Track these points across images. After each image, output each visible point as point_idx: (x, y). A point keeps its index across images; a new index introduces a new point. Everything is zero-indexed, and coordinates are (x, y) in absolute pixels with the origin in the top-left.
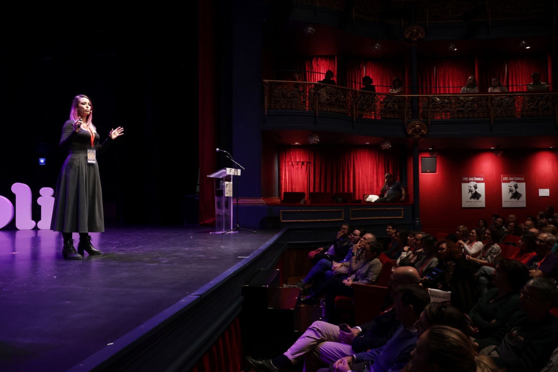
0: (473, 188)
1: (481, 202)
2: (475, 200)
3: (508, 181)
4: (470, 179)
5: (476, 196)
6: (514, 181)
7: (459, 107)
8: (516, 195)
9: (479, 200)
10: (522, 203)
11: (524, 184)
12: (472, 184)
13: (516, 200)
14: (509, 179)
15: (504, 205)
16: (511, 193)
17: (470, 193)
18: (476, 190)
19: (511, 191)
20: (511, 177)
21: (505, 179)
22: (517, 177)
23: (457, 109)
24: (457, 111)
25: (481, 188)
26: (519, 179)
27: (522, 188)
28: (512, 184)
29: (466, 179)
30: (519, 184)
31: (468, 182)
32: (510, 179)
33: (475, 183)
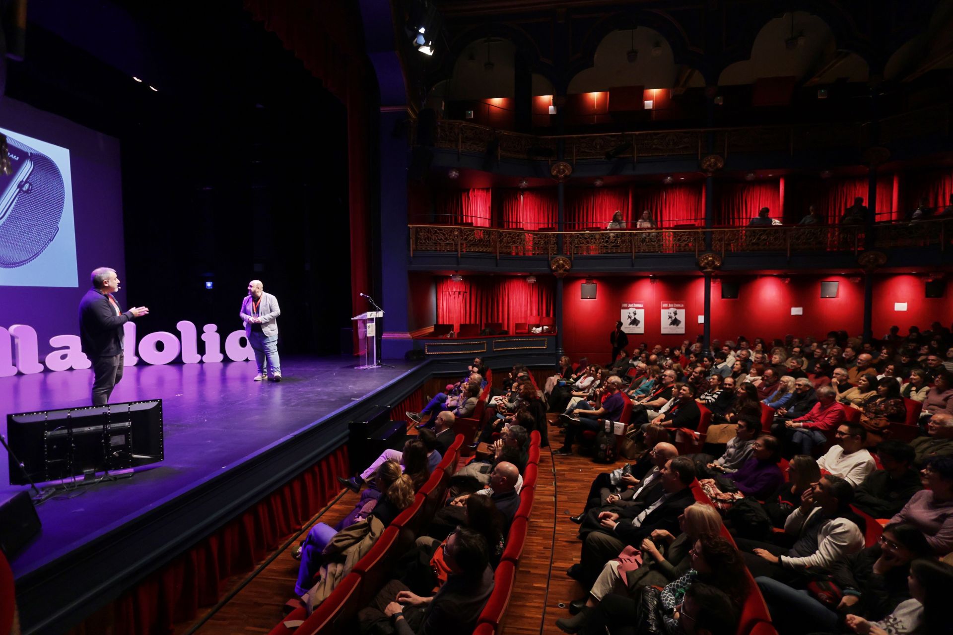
0: (632, 315)
1: (640, 329)
2: (634, 326)
3: (668, 308)
4: (630, 305)
5: (635, 322)
6: (674, 307)
7: (603, 242)
8: (675, 322)
9: (638, 326)
10: (681, 329)
11: (683, 311)
12: (631, 310)
13: (675, 326)
14: (668, 305)
15: (663, 331)
16: (670, 319)
17: (629, 319)
18: (636, 316)
19: (670, 317)
20: (671, 304)
21: (665, 305)
22: (676, 304)
23: (601, 245)
24: (601, 246)
25: (641, 315)
26: (679, 305)
27: (681, 315)
28: (672, 310)
29: (625, 305)
30: (678, 311)
31: (627, 308)
32: (670, 305)
33: (634, 309)
